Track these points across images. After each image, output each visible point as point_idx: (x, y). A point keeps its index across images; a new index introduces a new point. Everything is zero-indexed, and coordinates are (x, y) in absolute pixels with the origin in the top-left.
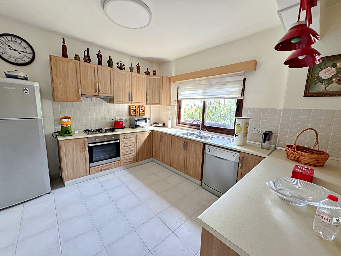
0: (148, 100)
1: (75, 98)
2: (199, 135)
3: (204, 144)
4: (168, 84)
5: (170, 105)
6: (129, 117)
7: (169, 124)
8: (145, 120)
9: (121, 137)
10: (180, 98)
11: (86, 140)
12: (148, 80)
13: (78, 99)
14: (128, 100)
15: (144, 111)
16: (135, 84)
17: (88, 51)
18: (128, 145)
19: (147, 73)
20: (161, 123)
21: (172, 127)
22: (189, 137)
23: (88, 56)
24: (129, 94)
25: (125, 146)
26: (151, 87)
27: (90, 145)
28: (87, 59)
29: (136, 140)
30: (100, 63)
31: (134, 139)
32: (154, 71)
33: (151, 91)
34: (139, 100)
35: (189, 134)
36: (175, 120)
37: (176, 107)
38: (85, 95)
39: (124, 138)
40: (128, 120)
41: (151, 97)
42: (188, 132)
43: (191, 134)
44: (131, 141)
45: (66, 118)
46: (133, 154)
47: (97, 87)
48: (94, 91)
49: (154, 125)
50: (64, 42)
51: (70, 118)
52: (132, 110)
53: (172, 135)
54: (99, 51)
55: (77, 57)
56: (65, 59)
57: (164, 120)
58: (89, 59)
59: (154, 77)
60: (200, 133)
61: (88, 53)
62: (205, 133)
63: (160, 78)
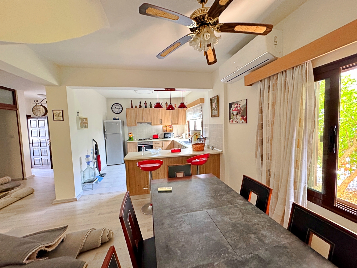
0: (172, 122)
1: (134, 124)
5: (185, 124)
6: (163, 132)
7: (184, 136)
9: (154, 143)
10: (187, 119)
11: (137, 143)
13: (136, 125)
15: (172, 129)
16: (163, 114)
17: (140, 103)
18: (158, 147)
20: (181, 136)
21: (186, 138)
23: (141, 105)
24: (160, 120)
25: (155, 148)
27: (139, 146)
28: (140, 107)
30: (146, 107)
31: (161, 144)
32: (175, 105)
37: (188, 125)
38: (138, 123)
39: (155, 144)
40: (162, 134)
41: (173, 120)
44: (160, 146)
45: (130, 133)
47: (143, 118)
48: (142, 121)
49: (176, 137)
50: (131, 102)
51: (132, 133)
52: (164, 129)
54: (145, 101)
55: (136, 107)
56: (132, 109)
58: (141, 106)
61: (141, 104)
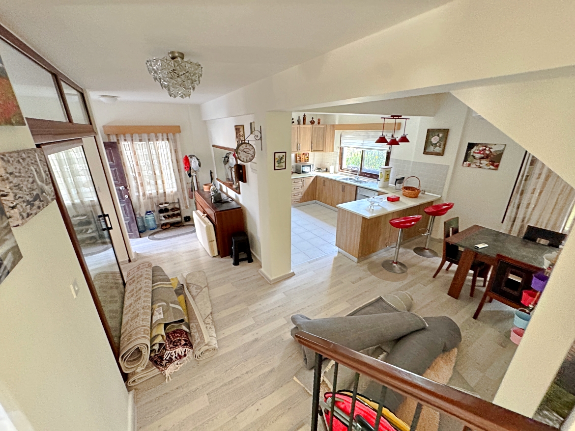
0: (313, 148)
2: (356, 180)
3: (357, 187)
4: (332, 132)
5: (333, 151)
6: (296, 164)
7: (331, 169)
8: (310, 166)
10: (342, 145)
12: (313, 129)
14: (296, 150)
15: (308, 157)
16: (302, 135)
18: (297, 188)
19: (312, 122)
20: (324, 168)
21: (335, 172)
22: (348, 182)
24: (298, 145)
25: (294, 189)
26: (316, 135)
29: (303, 184)
31: (302, 183)
32: (319, 120)
33: (315, 139)
34: (305, 148)
35: (348, 179)
36: (338, 167)
37: (339, 154)
40: (294, 166)
41: (315, 145)
42: (348, 177)
43: (350, 179)
44: (299, 185)
46: (301, 195)
49: (318, 170)
52: (298, 158)
53: (334, 180)
57: (327, 165)
59: (319, 126)
60: (358, 178)
62: (361, 178)
63: (324, 127)
